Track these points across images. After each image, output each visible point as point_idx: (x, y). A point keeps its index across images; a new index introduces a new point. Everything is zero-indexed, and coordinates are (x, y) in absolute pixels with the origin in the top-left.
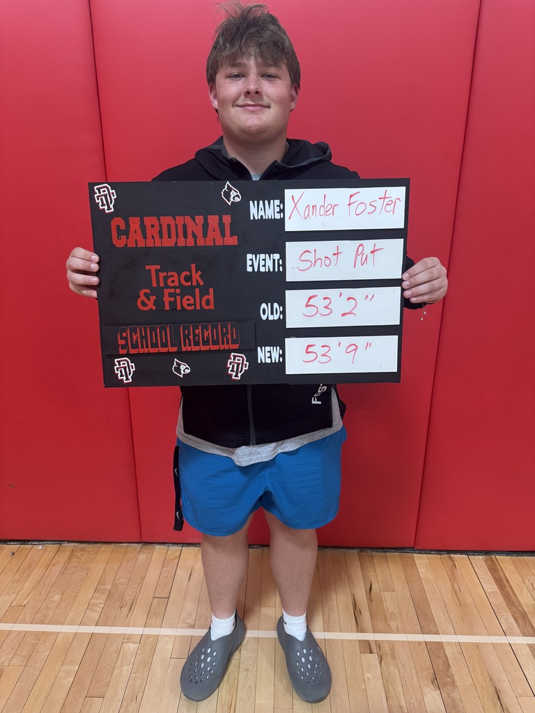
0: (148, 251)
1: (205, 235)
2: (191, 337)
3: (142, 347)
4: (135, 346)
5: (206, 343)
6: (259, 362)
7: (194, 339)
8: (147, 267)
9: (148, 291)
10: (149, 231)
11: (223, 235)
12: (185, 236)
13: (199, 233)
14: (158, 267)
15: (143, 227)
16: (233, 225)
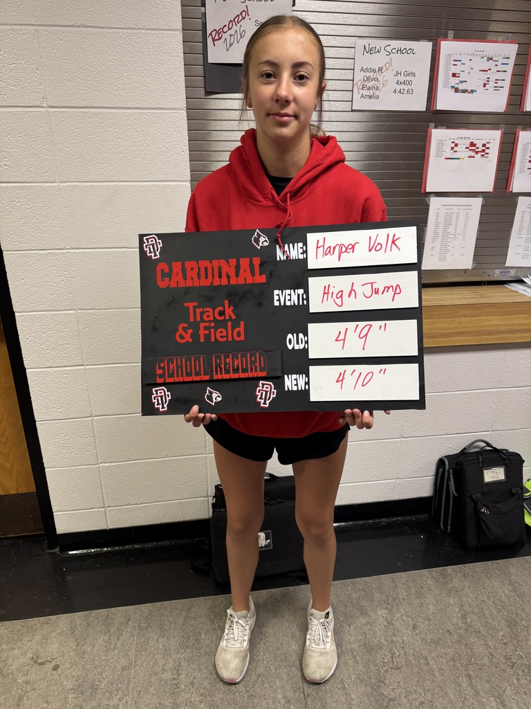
0: (187, 291)
1: (237, 276)
3: (178, 376)
4: (171, 375)
5: (236, 370)
6: (286, 389)
7: (225, 367)
8: (186, 304)
9: (186, 325)
10: (189, 273)
11: (253, 275)
12: (220, 276)
13: (232, 273)
14: (196, 304)
15: (184, 271)
16: (262, 265)
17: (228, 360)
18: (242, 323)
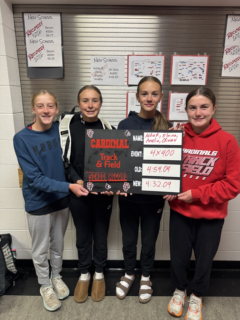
0: (101, 149)
1: (119, 145)
2: (112, 177)
3: (96, 180)
4: (94, 179)
5: (117, 179)
6: (134, 186)
7: (113, 178)
8: (100, 154)
9: (100, 161)
10: (102, 143)
11: (124, 145)
12: (113, 145)
13: (117, 144)
14: (104, 154)
15: (100, 142)
16: (128, 142)
17: (114, 175)
18: (120, 162)
